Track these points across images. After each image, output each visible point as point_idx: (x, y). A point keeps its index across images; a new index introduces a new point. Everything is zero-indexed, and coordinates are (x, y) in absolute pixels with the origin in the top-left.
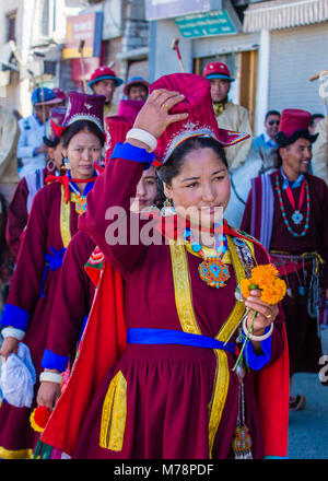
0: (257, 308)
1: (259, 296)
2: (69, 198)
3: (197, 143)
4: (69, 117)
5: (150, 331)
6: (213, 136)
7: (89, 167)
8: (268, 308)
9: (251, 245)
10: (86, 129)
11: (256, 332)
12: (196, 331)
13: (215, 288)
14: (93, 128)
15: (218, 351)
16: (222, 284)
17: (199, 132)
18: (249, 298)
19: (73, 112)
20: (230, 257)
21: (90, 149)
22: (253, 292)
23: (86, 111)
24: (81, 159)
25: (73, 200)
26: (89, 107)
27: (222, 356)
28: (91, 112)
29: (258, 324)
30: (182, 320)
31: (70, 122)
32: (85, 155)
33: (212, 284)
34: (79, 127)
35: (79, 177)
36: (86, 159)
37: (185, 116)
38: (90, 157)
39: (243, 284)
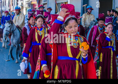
0: (83, 51)
1: (83, 49)
2: (37, 31)
3: (71, 19)
4: (37, 15)
5: (62, 57)
6: (75, 17)
7: (41, 25)
8: (86, 51)
9: (83, 38)
10: (40, 17)
11: (84, 56)
12: (72, 57)
13: (75, 48)
14: (41, 17)
15: (76, 61)
16: (77, 47)
17: (72, 16)
18: (82, 49)
19: (37, 14)
20: (78, 41)
21: (41, 21)
22: (82, 48)
23: (40, 14)
24: (39, 23)
25: (38, 32)
26: (41, 13)
27: (77, 62)
28: (41, 14)
29: (84, 54)
30: (69, 55)
31: (37, 16)
32: (40, 22)
33: (75, 47)
34: (39, 17)
35: (39, 27)
36: (40, 23)
37: (69, 13)
38: (41, 23)
39: (80, 46)
